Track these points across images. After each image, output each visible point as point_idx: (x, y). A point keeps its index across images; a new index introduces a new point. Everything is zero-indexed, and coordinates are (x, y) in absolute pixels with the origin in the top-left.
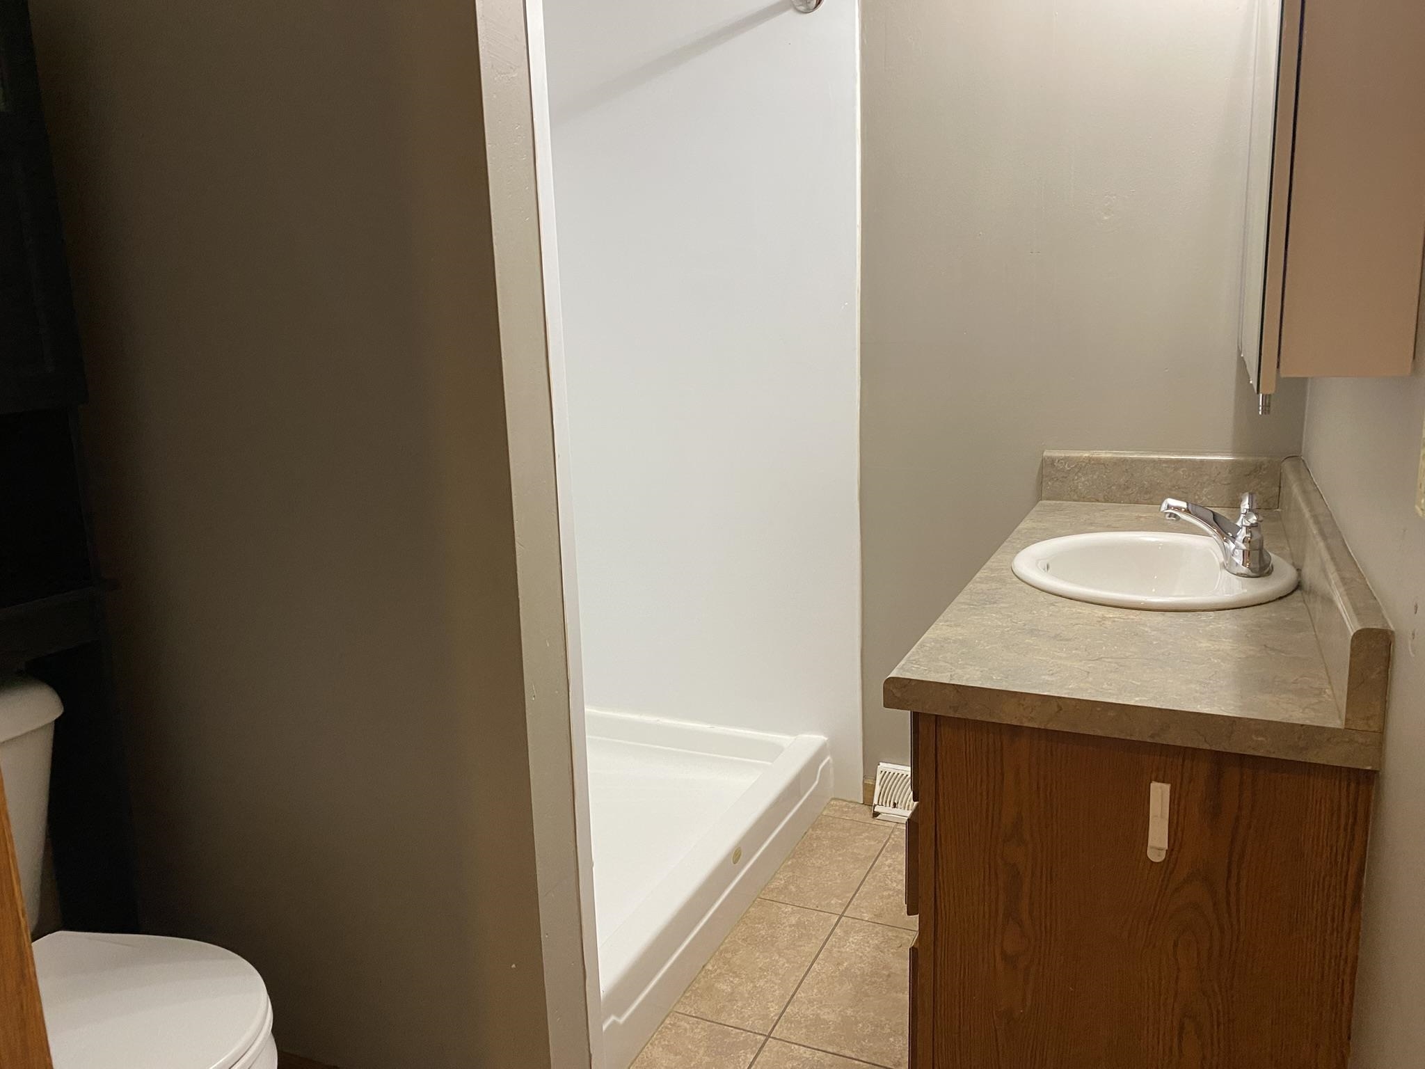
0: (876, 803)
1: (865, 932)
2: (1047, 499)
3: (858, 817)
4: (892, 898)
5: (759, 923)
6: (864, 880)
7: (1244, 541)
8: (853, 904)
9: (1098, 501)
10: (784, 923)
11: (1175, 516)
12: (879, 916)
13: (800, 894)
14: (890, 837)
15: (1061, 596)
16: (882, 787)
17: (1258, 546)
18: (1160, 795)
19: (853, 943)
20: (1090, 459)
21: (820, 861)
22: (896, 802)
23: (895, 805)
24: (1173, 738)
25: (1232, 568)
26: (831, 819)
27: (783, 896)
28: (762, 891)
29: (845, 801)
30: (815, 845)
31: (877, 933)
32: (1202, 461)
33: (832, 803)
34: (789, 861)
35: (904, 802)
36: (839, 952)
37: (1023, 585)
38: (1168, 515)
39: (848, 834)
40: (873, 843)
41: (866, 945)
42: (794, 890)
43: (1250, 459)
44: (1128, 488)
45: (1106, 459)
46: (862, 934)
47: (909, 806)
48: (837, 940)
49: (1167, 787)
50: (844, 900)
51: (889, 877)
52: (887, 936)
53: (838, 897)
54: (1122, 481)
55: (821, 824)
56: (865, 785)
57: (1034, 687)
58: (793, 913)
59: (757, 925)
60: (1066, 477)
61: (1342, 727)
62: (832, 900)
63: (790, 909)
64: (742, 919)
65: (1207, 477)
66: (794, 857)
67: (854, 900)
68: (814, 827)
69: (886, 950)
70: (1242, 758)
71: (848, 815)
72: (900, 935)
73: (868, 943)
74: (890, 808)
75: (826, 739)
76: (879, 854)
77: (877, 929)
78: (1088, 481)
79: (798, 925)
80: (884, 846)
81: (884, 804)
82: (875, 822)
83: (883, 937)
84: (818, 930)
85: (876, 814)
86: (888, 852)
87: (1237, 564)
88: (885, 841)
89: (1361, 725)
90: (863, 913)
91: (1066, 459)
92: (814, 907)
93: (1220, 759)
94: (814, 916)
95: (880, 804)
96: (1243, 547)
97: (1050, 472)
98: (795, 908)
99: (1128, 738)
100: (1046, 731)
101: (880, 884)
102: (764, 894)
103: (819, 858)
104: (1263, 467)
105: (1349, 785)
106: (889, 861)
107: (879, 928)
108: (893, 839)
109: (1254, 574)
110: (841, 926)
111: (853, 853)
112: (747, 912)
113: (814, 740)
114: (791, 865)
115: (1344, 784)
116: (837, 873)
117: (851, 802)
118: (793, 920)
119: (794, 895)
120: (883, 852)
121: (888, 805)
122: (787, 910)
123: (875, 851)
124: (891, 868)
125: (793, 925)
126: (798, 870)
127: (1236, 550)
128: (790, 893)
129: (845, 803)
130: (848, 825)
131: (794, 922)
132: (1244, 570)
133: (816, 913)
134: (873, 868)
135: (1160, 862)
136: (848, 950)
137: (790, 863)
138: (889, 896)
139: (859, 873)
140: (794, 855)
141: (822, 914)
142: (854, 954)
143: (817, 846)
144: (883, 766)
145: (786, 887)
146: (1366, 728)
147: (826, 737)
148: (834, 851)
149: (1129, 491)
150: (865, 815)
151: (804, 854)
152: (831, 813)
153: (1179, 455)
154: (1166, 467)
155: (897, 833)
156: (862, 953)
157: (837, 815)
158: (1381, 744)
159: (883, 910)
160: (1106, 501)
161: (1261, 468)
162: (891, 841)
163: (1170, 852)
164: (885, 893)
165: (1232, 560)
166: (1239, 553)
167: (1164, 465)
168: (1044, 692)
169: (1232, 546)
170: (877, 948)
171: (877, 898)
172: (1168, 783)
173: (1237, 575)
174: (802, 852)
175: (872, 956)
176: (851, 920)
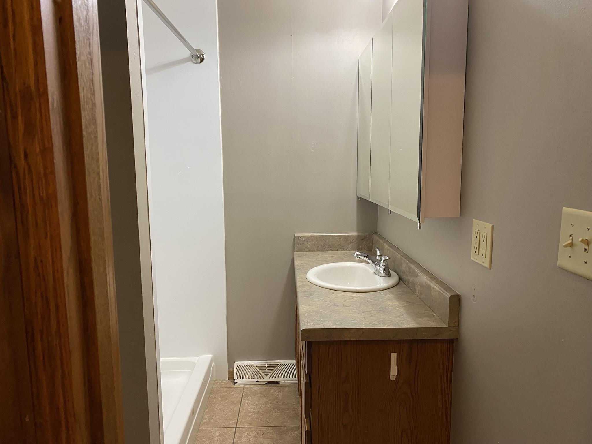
0: (235, 379)
1: (248, 432)
2: (297, 251)
3: (227, 386)
4: (253, 416)
5: (204, 439)
6: (239, 411)
7: (383, 265)
8: (239, 422)
9: (314, 251)
10: (214, 436)
11: (359, 258)
12: (251, 424)
13: (216, 422)
14: (243, 392)
15: (333, 290)
16: (237, 372)
17: (387, 267)
18: (394, 357)
19: (245, 437)
20: (311, 236)
21: (219, 407)
22: (243, 377)
23: (243, 378)
24: (399, 338)
25: (379, 274)
26: (217, 389)
27: (210, 425)
28: (200, 425)
29: (221, 380)
30: (215, 401)
31: (252, 431)
32: (348, 235)
33: (215, 382)
34: (206, 409)
35: (246, 376)
36: (241, 442)
37: (316, 287)
38: (357, 257)
39: (226, 394)
40: (238, 395)
41: (250, 437)
42: (213, 421)
43: (363, 234)
44: (325, 246)
45: (316, 236)
46: (247, 433)
47: (248, 377)
48: (238, 438)
49: (396, 354)
50: (235, 421)
51: (249, 407)
52: (257, 431)
53: (231, 420)
54: (322, 243)
55: (214, 392)
56: (229, 372)
57: (353, 326)
58: (216, 431)
59: (203, 440)
60: (303, 243)
61: (447, 326)
62: (230, 422)
63: (214, 430)
64: (196, 439)
65: (349, 241)
66: (208, 408)
67: (239, 420)
68: (212, 394)
69: (258, 437)
70: (418, 341)
71: (224, 385)
72: (262, 430)
73: (250, 436)
74: (241, 379)
75: (212, 356)
76: (242, 399)
77: (252, 430)
78: (311, 244)
79: (220, 435)
80: (242, 395)
81: (238, 378)
82: (235, 386)
83: (255, 432)
84: (229, 435)
85: (235, 383)
86: (245, 397)
87: (381, 273)
88: (242, 393)
89: (453, 325)
90: (244, 424)
91: (303, 237)
92: (224, 427)
93: (411, 342)
94: (225, 430)
95: (237, 379)
96: (383, 267)
97: (298, 242)
98: (216, 429)
99: (385, 339)
100: (359, 341)
101: (246, 411)
102: (201, 426)
103: (218, 406)
104: (367, 237)
105: (447, 344)
106: (246, 401)
107: (252, 429)
108: (245, 392)
109: (388, 276)
110: (237, 432)
111: (231, 401)
112: (197, 435)
113: (207, 358)
114: (208, 411)
115: (446, 344)
116: (228, 410)
117: (223, 380)
118: (218, 434)
119: (214, 423)
120: (243, 398)
121: (240, 378)
122: (213, 430)
123: (240, 398)
124: (248, 404)
125: (218, 436)
126: (212, 412)
127: (380, 268)
128: (212, 423)
129: (220, 381)
130: (225, 389)
131: (218, 435)
132: (384, 275)
133: (225, 428)
134: (241, 405)
135: (394, 381)
136: (244, 441)
137: (207, 410)
138: (252, 415)
139: (237, 408)
140: (208, 407)
141: (228, 428)
142: (247, 442)
143: (216, 401)
144: (237, 363)
145: (209, 421)
146: (454, 326)
147: (211, 355)
148: (223, 402)
149: (325, 247)
150: (230, 384)
151: (212, 405)
152: (217, 386)
153: (340, 234)
154: (337, 238)
155: (246, 389)
156: (250, 440)
157: (219, 386)
158: (458, 330)
159: (251, 421)
160: (317, 251)
161: (366, 237)
162: (244, 393)
163: (397, 376)
164: (250, 414)
165: (379, 271)
166: (382, 269)
167: (336, 237)
168: (357, 327)
169: (378, 267)
170: (254, 437)
171: (247, 417)
172: (396, 353)
173: (382, 277)
174: (211, 405)
175: (254, 441)
176: (241, 428)
